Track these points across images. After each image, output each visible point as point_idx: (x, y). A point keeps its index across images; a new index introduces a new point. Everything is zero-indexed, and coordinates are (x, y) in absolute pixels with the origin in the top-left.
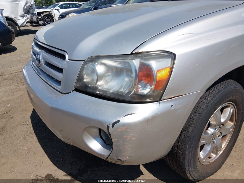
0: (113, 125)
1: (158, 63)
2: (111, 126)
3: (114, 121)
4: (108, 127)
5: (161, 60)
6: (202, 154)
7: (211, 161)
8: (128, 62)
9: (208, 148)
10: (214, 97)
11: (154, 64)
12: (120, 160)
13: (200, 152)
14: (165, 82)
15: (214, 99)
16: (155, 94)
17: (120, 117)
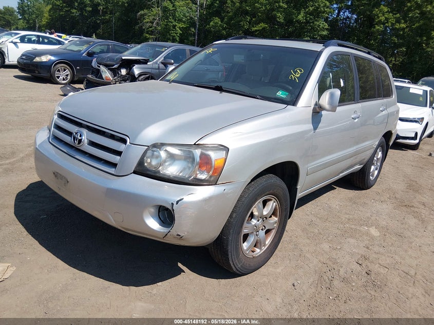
0: (177, 202)
1: (216, 154)
2: (175, 203)
3: (179, 199)
4: (173, 204)
5: (218, 151)
6: (245, 246)
7: (255, 254)
8: (192, 151)
9: (251, 239)
10: (256, 188)
11: (213, 155)
12: (179, 235)
13: (243, 243)
14: (220, 170)
15: (255, 190)
16: (212, 179)
17: (183, 196)
